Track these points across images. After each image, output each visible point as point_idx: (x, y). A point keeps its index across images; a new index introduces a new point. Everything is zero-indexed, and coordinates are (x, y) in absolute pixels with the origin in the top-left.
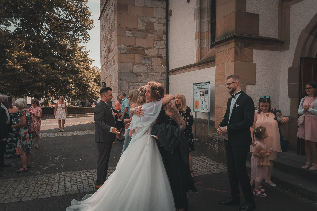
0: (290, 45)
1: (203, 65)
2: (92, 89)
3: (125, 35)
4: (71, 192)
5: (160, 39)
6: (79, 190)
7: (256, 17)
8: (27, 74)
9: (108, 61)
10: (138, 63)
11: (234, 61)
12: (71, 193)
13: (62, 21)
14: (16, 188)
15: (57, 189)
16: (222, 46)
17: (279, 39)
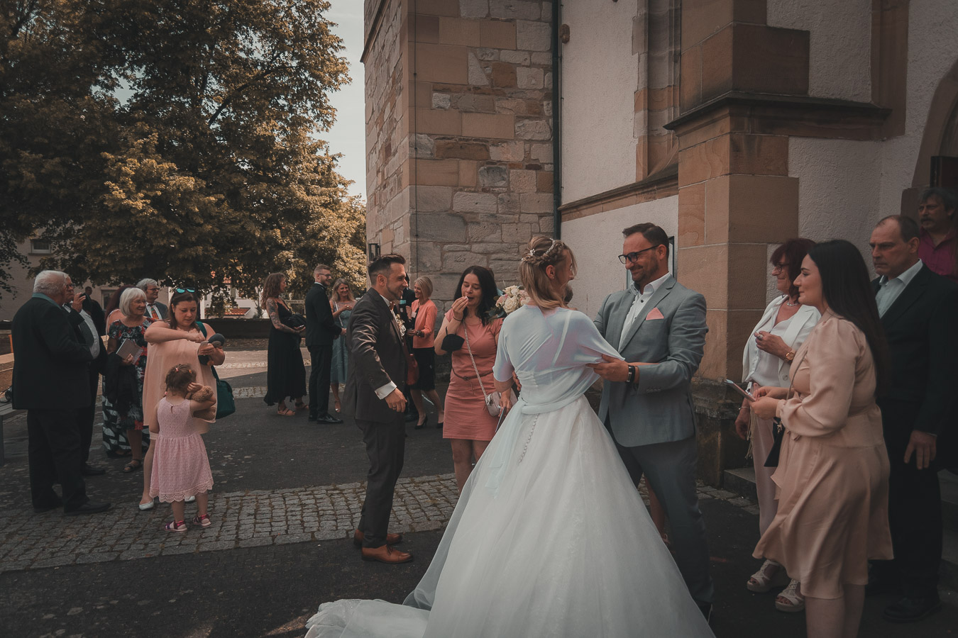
0: (907, 121)
1: (657, 189)
2: (345, 265)
3: (431, 104)
4: (252, 541)
5: (535, 113)
6: (274, 537)
7: (802, 38)
8: (165, 221)
9: (384, 183)
10: (468, 187)
11: (728, 172)
12: (252, 544)
13: (259, 68)
14: (111, 527)
15: (217, 534)
16: (695, 129)
17: (873, 102)
